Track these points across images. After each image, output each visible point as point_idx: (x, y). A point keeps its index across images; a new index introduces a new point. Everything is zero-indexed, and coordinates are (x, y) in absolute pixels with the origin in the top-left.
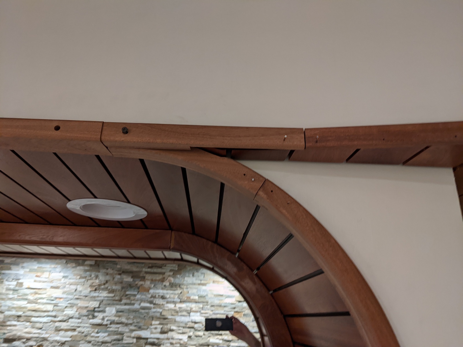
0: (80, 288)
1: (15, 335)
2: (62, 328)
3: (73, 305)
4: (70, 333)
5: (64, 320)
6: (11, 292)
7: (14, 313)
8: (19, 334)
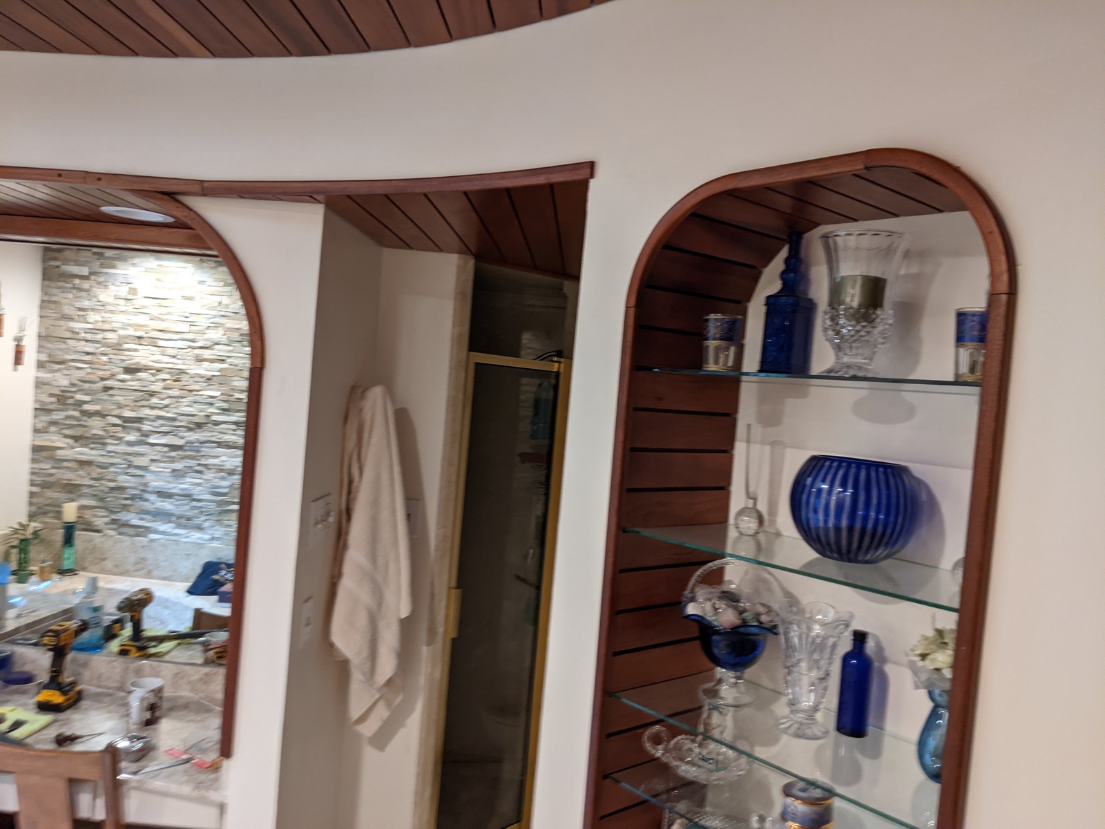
0: (225, 300)
1: (138, 363)
2: (206, 357)
3: (218, 325)
4: (218, 366)
5: (207, 346)
6: (122, 302)
7: (131, 332)
8: (144, 362)
